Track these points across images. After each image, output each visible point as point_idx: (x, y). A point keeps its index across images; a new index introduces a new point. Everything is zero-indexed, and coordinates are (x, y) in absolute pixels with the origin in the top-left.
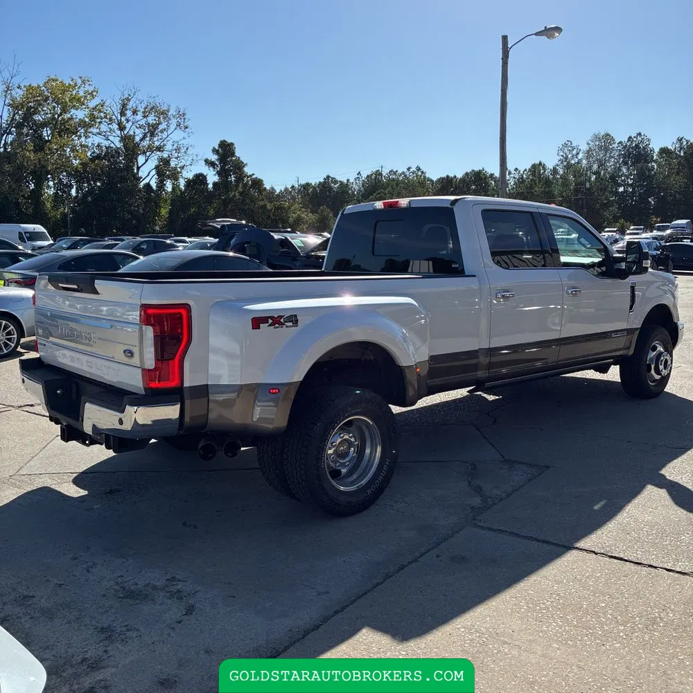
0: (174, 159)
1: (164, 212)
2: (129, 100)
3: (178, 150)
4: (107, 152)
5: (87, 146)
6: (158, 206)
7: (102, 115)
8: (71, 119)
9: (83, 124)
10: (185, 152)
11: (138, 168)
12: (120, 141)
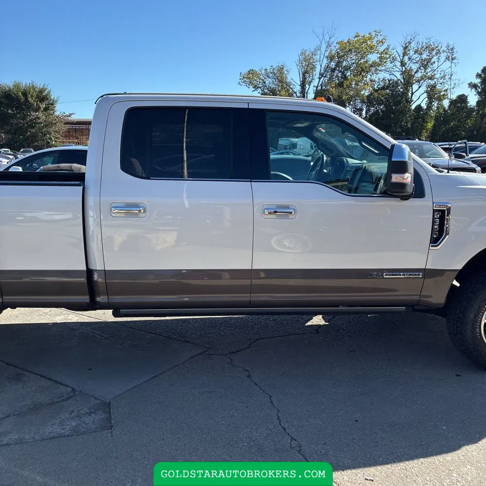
0: (439, 85)
1: (430, 125)
2: (410, 43)
3: (443, 77)
4: (389, 84)
5: (374, 81)
6: (424, 121)
7: (388, 56)
8: (366, 62)
9: (374, 64)
10: (450, 78)
11: (412, 94)
12: (401, 75)
